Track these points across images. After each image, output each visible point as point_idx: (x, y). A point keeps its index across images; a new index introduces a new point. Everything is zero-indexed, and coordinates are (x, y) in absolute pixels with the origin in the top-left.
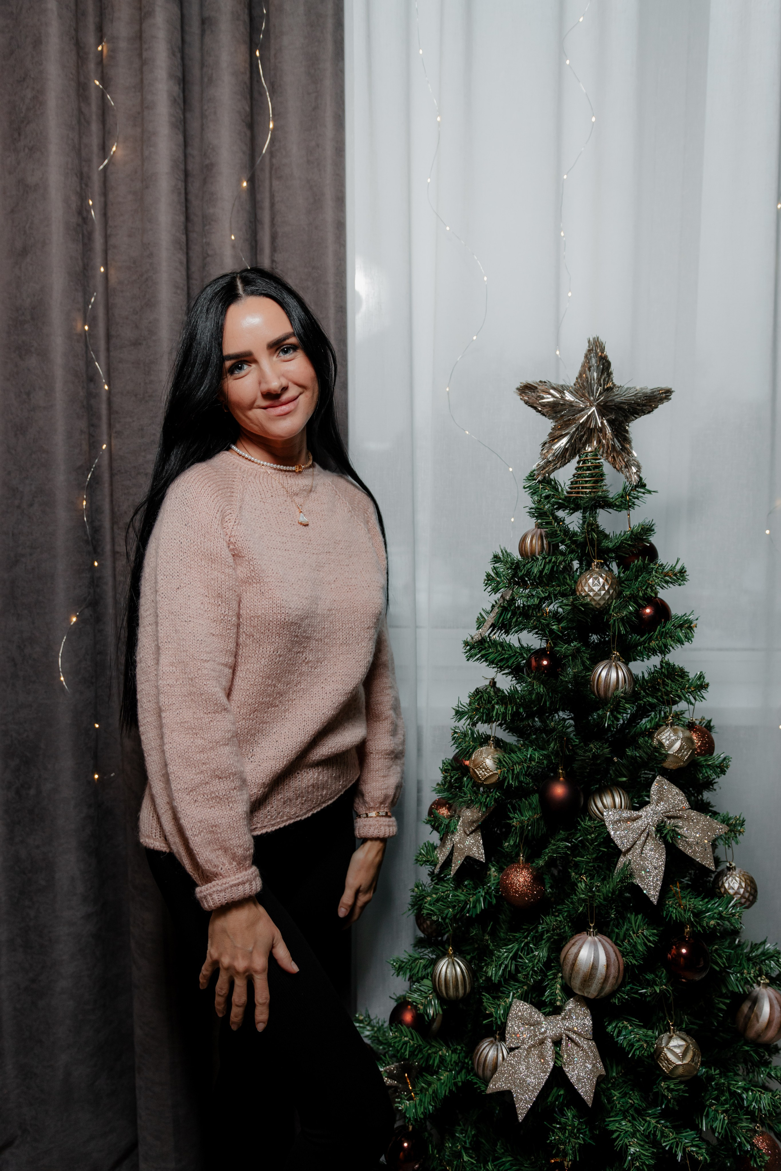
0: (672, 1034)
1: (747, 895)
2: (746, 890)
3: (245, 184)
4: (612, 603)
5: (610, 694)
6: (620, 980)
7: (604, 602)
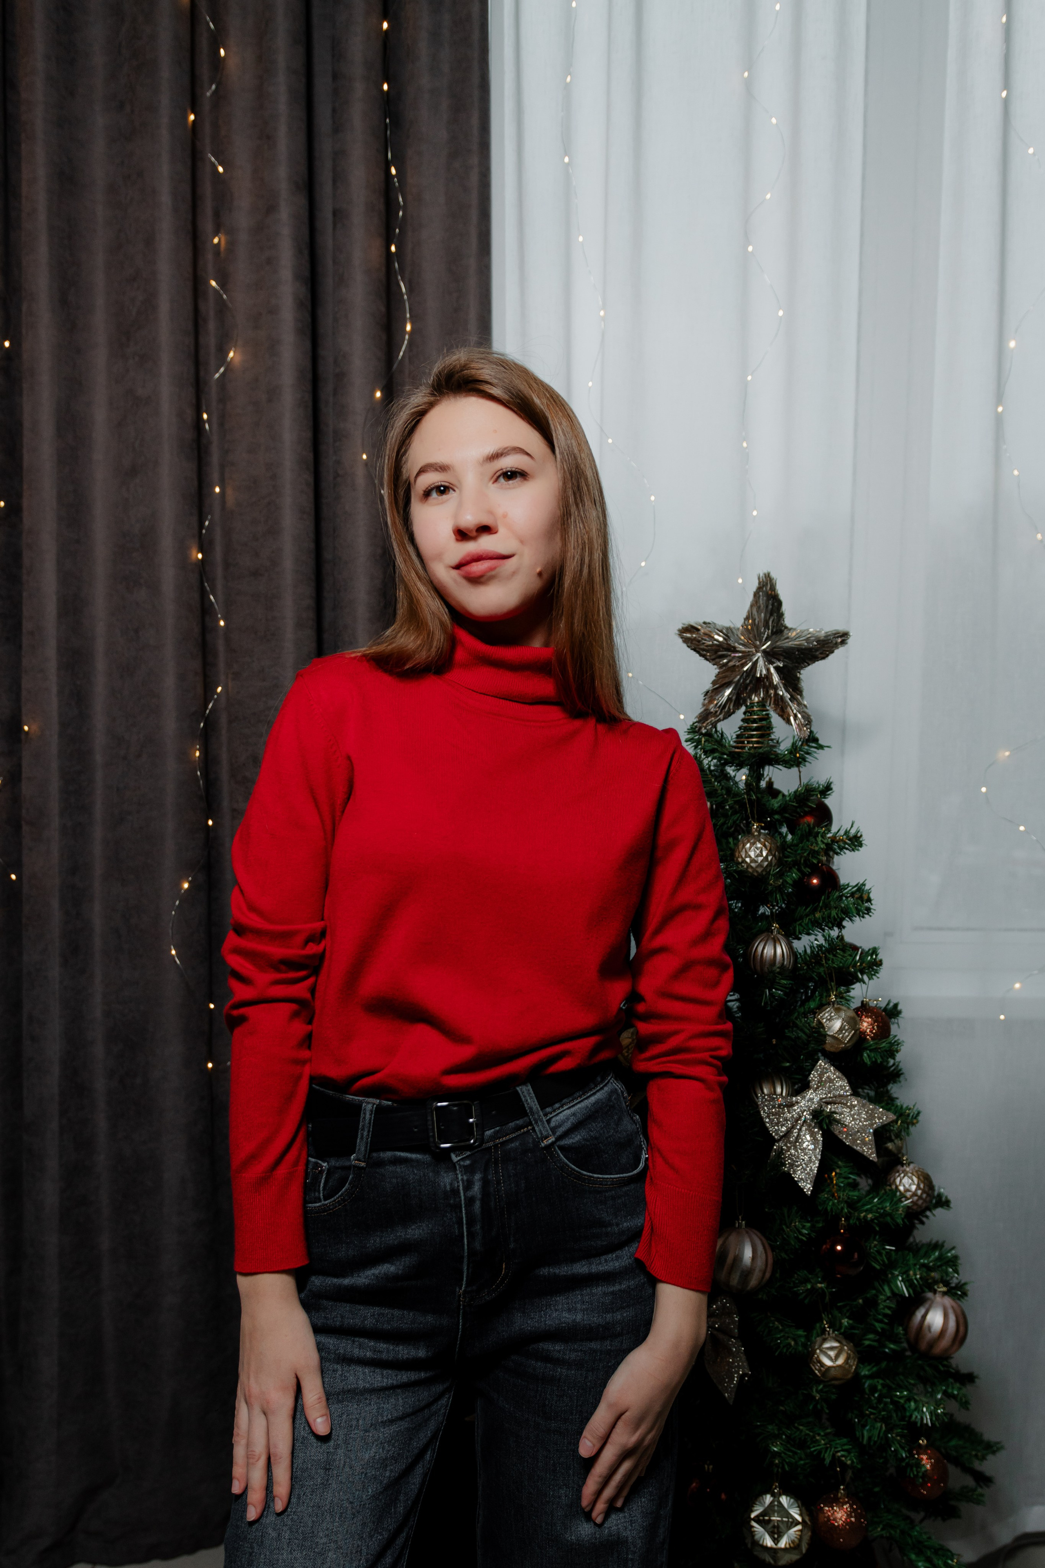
0: (827, 1336)
1: (919, 1192)
2: (918, 1187)
3: (378, 394)
4: (770, 870)
5: (766, 970)
6: (768, 1275)
7: (762, 869)
